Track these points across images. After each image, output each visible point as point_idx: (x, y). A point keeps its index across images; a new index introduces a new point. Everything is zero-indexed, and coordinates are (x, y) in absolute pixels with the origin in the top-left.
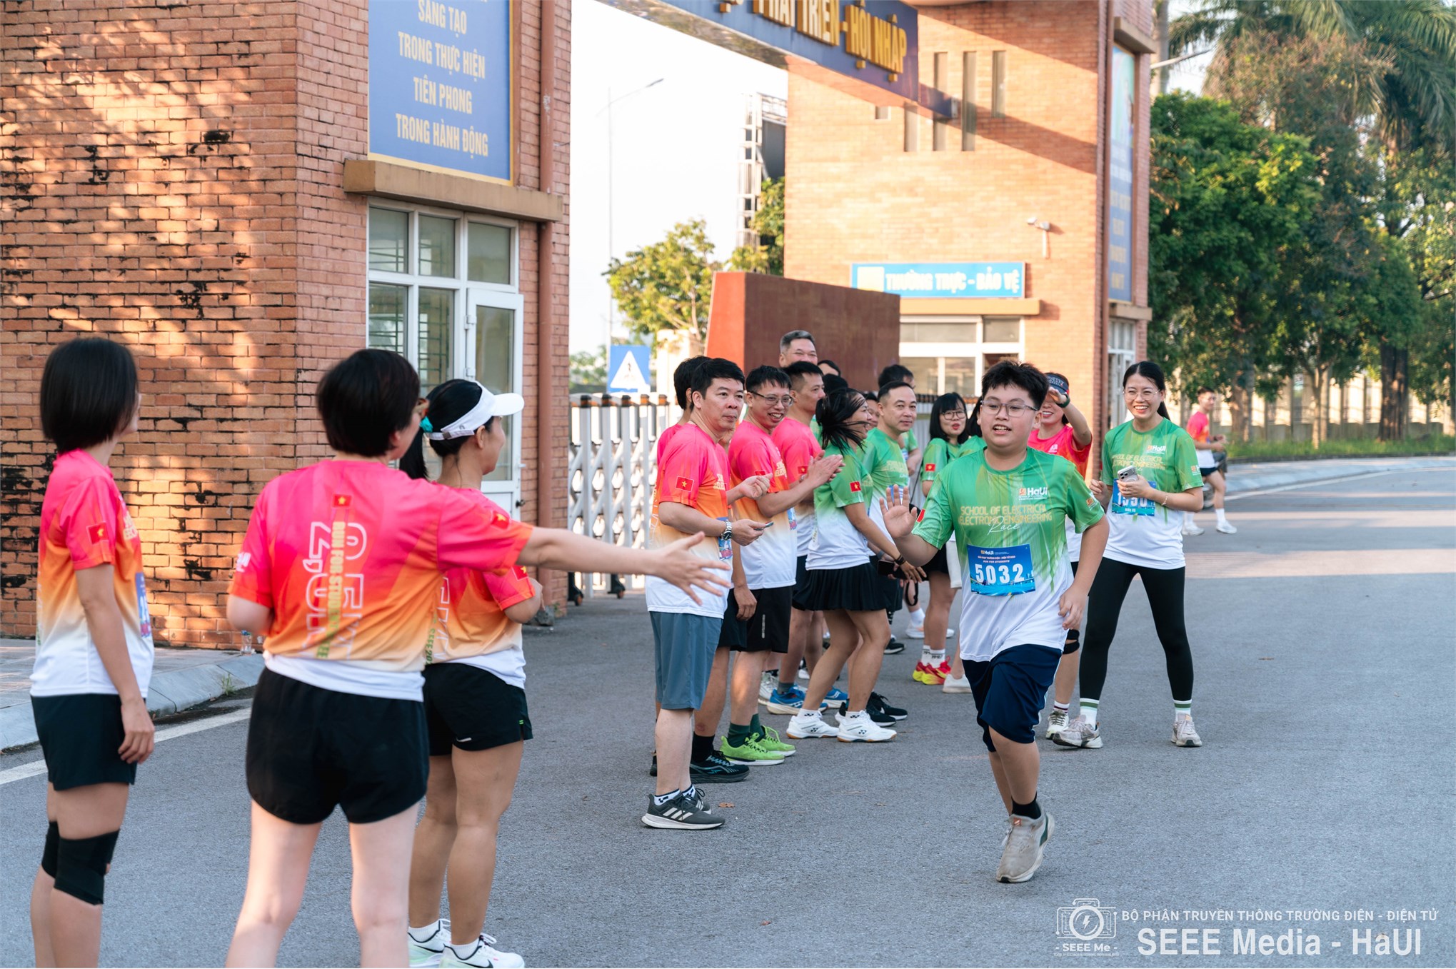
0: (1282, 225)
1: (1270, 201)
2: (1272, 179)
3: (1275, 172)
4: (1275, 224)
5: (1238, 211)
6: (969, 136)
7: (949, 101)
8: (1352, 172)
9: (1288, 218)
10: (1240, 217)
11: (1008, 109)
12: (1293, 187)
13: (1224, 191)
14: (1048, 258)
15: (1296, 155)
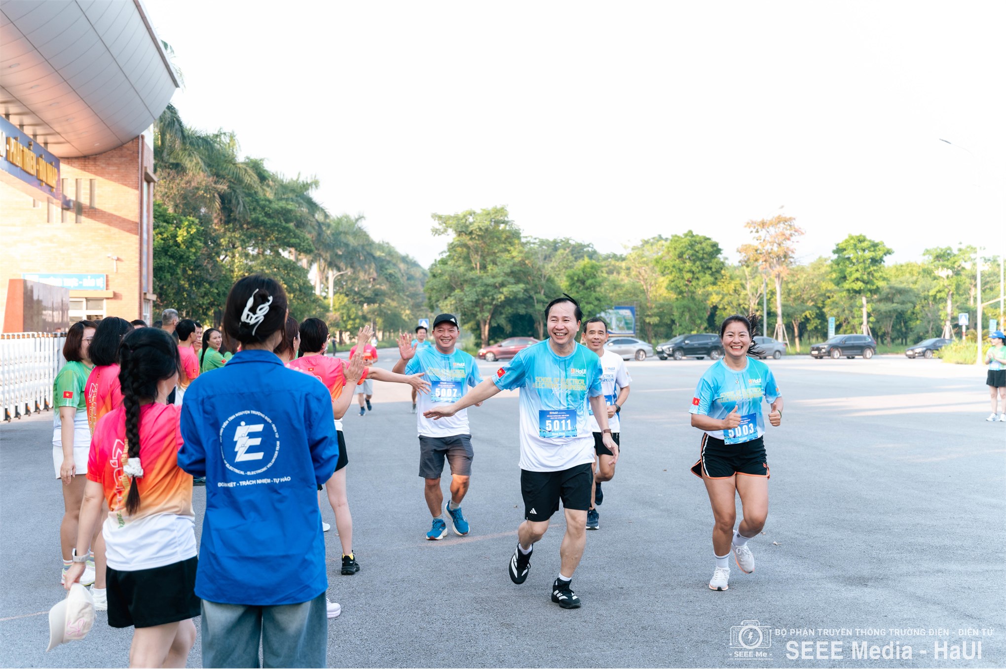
0: (188, 257)
1: (183, 247)
2: (184, 236)
3: (185, 234)
4: (185, 257)
5: (168, 251)
6: (79, 216)
7: (70, 201)
8: (210, 234)
9: (191, 254)
10: (169, 253)
11: (97, 205)
12: (192, 241)
13: (163, 242)
14: (117, 272)
15: (193, 226)
